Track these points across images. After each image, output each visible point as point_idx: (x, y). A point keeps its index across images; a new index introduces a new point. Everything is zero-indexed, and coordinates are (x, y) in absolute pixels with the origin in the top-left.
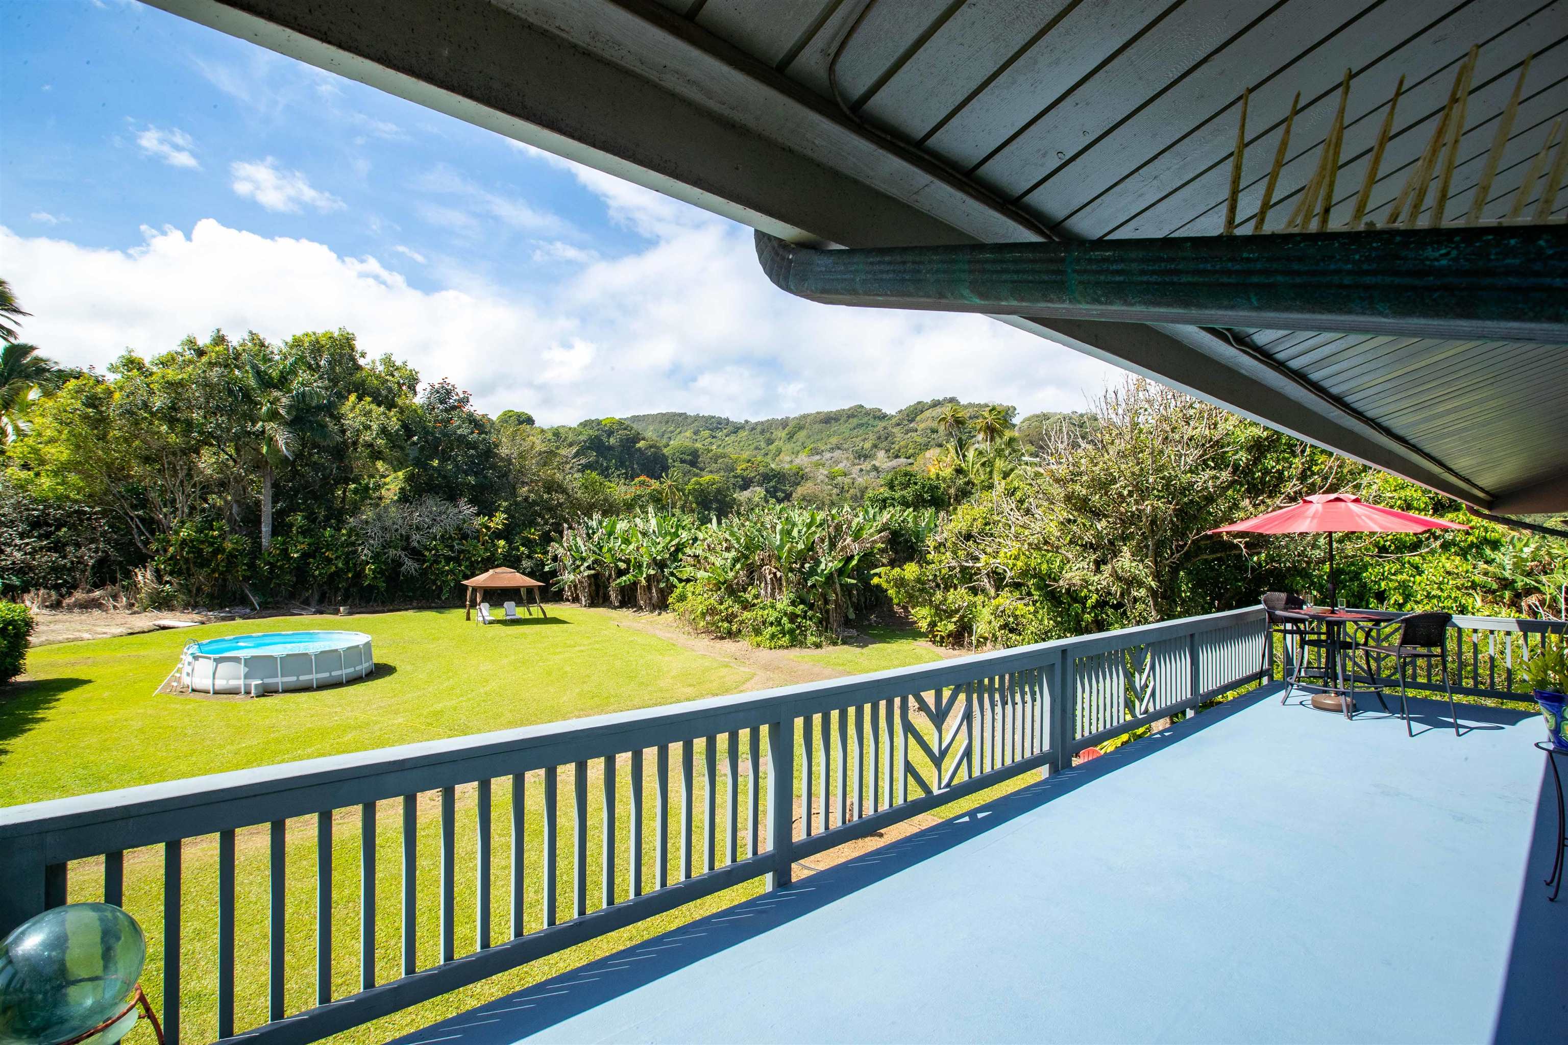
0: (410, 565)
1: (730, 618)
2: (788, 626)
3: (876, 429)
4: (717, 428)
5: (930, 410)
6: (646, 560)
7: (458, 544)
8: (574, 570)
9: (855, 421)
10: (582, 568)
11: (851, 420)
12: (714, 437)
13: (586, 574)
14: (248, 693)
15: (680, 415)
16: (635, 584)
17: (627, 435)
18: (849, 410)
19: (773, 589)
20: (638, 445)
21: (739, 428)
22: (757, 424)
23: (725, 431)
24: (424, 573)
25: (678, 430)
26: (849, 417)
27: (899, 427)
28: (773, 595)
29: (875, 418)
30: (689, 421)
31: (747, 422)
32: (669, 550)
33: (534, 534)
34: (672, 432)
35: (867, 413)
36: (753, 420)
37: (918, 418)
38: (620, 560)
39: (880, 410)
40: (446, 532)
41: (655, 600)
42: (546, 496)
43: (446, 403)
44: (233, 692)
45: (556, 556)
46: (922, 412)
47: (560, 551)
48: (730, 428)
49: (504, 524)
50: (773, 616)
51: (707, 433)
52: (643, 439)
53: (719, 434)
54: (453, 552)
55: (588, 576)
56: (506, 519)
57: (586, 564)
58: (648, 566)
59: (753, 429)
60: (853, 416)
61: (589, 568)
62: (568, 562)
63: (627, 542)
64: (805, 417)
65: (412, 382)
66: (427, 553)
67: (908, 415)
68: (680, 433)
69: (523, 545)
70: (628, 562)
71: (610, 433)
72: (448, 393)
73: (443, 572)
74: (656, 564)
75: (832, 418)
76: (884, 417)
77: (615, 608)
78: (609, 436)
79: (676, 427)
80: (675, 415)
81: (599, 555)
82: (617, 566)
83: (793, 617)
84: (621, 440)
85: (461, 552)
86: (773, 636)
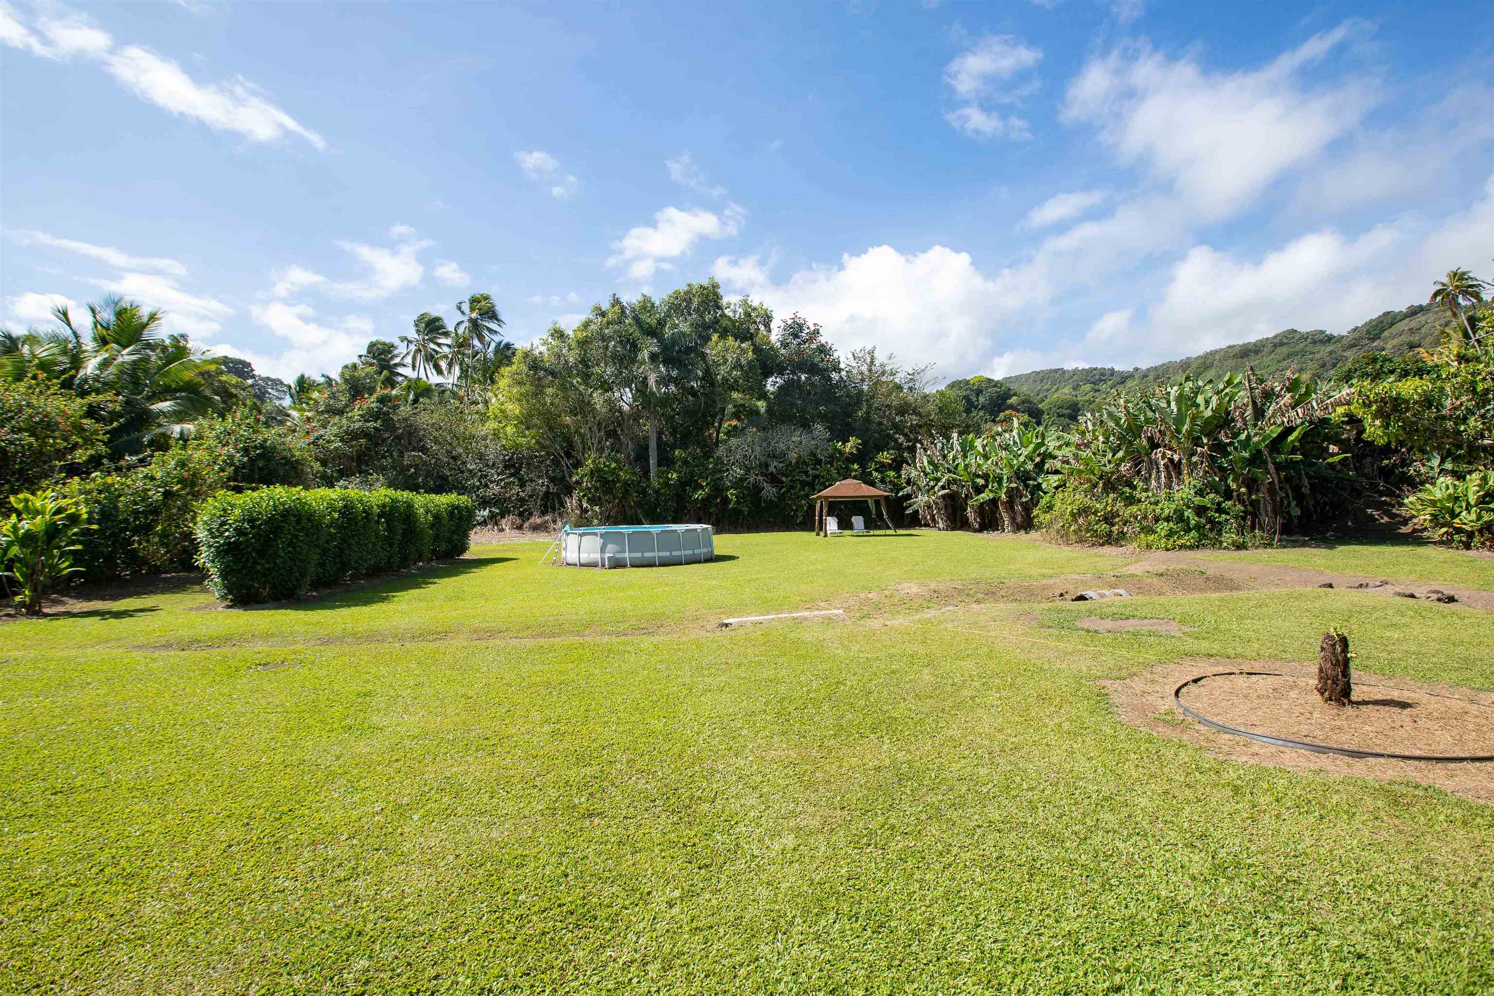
0: (769, 491)
1: (1109, 519)
2: (1193, 520)
3: (1317, 356)
4: (1101, 380)
5: (1407, 321)
6: (1006, 473)
7: (813, 469)
8: (928, 491)
9: (1285, 350)
10: (936, 489)
11: (1278, 350)
12: (1096, 391)
13: (940, 494)
14: (603, 566)
15: (1056, 371)
16: (994, 502)
17: (996, 392)
18: (1275, 337)
19: (1169, 477)
20: (1009, 402)
21: (1127, 378)
22: (1148, 370)
23: (1110, 383)
24: (782, 498)
25: (1055, 387)
26: (1275, 346)
27: (1354, 350)
28: (1169, 486)
29: (1314, 342)
30: (1067, 376)
31: (1136, 369)
32: (1033, 461)
33: (885, 457)
34: (1048, 390)
35: (1304, 337)
36: (1144, 366)
37: (1386, 333)
38: (978, 476)
39: (1322, 332)
40: (800, 457)
41: (1019, 519)
42: (898, 419)
43: (798, 337)
44: (593, 565)
45: (909, 479)
46: (1392, 324)
47: (914, 474)
48: (1118, 379)
49: (858, 449)
50: (1168, 509)
51: (1088, 387)
52: (1015, 394)
53: (1103, 387)
54: (807, 476)
55: (943, 496)
56: (859, 444)
57: (940, 484)
58: (1009, 480)
59: (1145, 376)
60: (1282, 344)
61: (943, 488)
62: (923, 482)
63: (986, 457)
64: (1213, 353)
65: (767, 320)
66: (784, 479)
67: (1368, 332)
68: (1058, 389)
69: (876, 470)
70: (986, 477)
71: (979, 392)
72: (801, 327)
73: (798, 497)
74: (1018, 478)
75: (1250, 351)
76: (1330, 339)
77: (975, 531)
78: (978, 395)
79: (1054, 384)
80: (1051, 371)
81: (955, 473)
82: (974, 483)
83: (1200, 511)
84: (991, 398)
85: (816, 477)
86: (1170, 534)
